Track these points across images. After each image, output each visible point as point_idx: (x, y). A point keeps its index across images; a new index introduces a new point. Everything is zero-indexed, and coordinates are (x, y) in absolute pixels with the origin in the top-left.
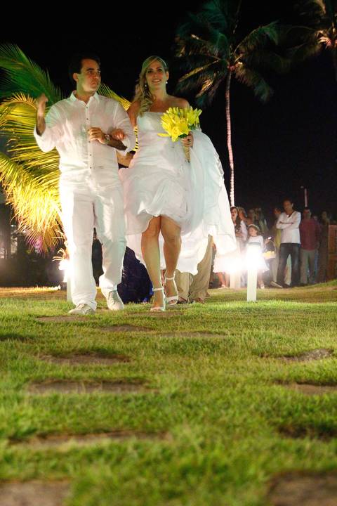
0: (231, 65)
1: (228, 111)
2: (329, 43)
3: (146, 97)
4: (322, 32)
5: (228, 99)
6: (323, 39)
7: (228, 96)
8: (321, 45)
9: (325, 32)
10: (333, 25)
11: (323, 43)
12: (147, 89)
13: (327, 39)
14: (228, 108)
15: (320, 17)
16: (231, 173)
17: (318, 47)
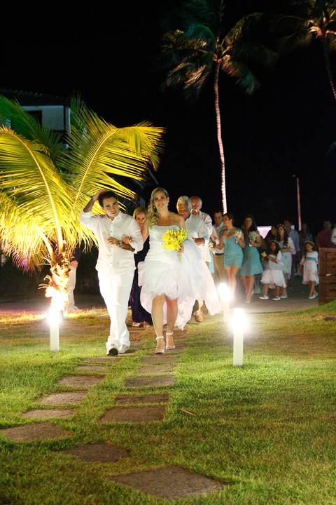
0: (218, 58)
1: (217, 105)
2: (320, 33)
3: (155, 215)
4: (312, 21)
5: (217, 92)
6: (313, 29)
7: (217, 89)
8: (311, 35)
9: (315, 21)
10: (324, 14)
11: (314, 32)
12: (155, 210)
13: (318, 29)
14: (217, 101)
15: (311, 6)
16: (222, 167)
17: (308, 37)
